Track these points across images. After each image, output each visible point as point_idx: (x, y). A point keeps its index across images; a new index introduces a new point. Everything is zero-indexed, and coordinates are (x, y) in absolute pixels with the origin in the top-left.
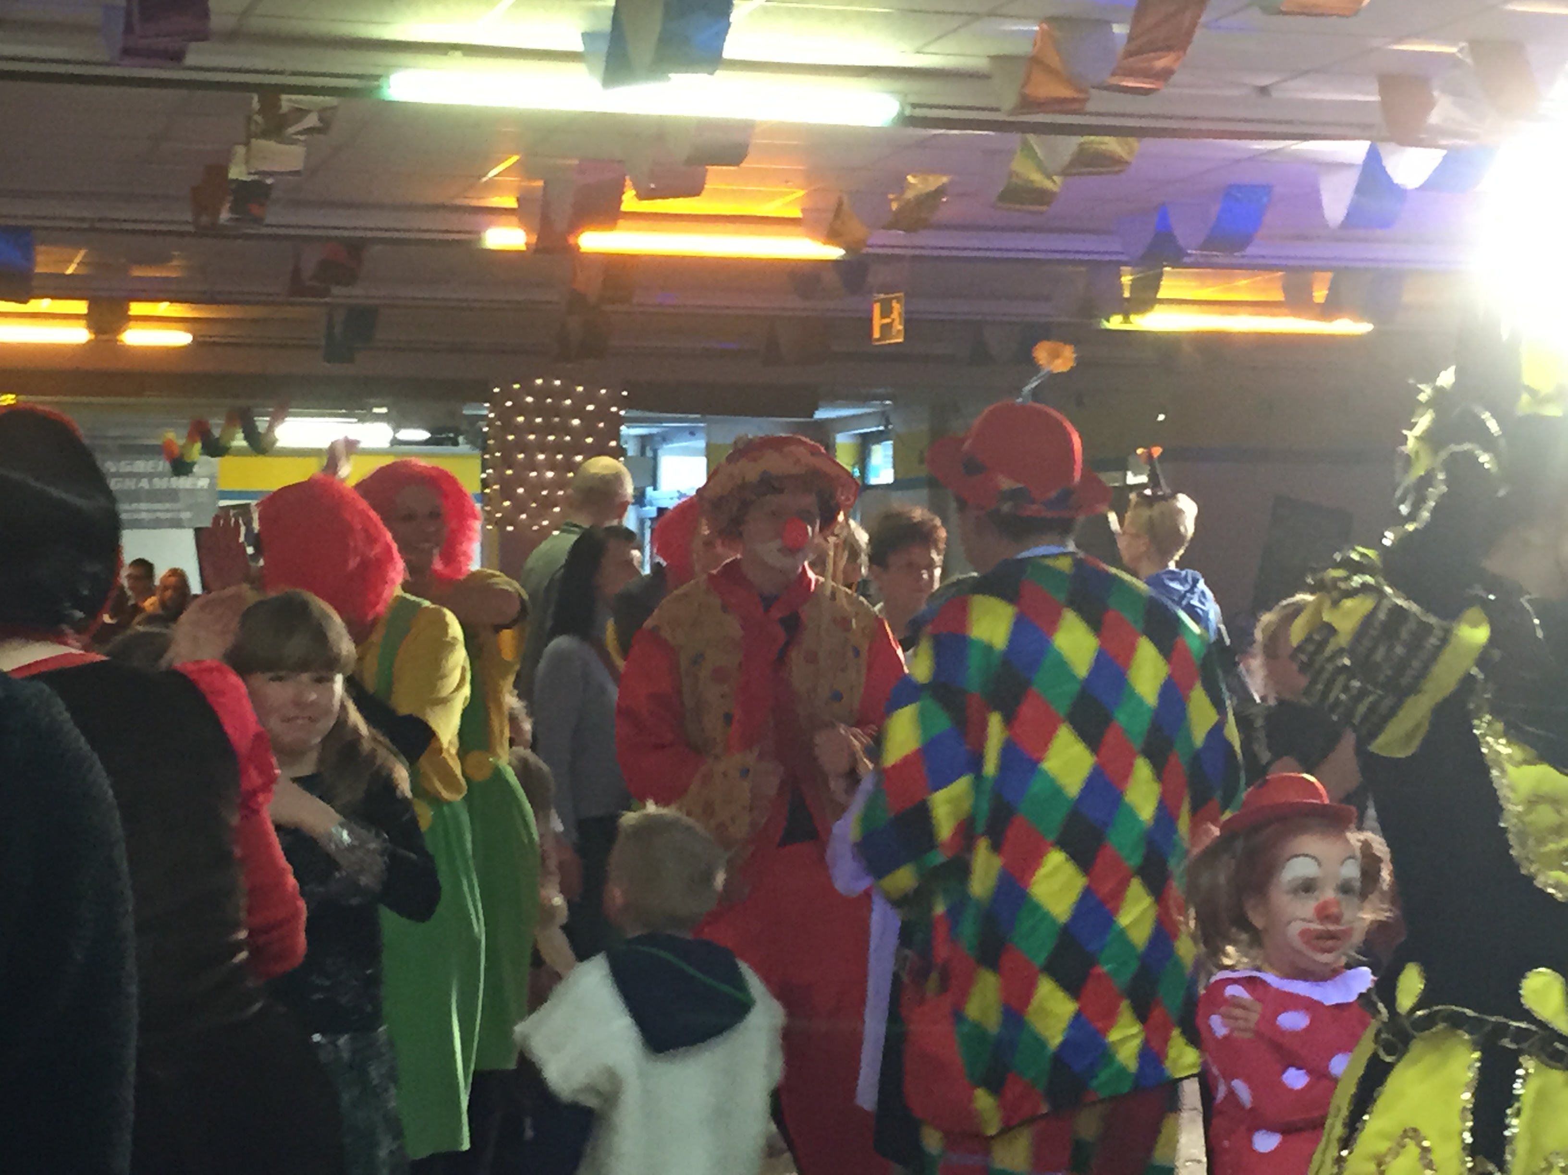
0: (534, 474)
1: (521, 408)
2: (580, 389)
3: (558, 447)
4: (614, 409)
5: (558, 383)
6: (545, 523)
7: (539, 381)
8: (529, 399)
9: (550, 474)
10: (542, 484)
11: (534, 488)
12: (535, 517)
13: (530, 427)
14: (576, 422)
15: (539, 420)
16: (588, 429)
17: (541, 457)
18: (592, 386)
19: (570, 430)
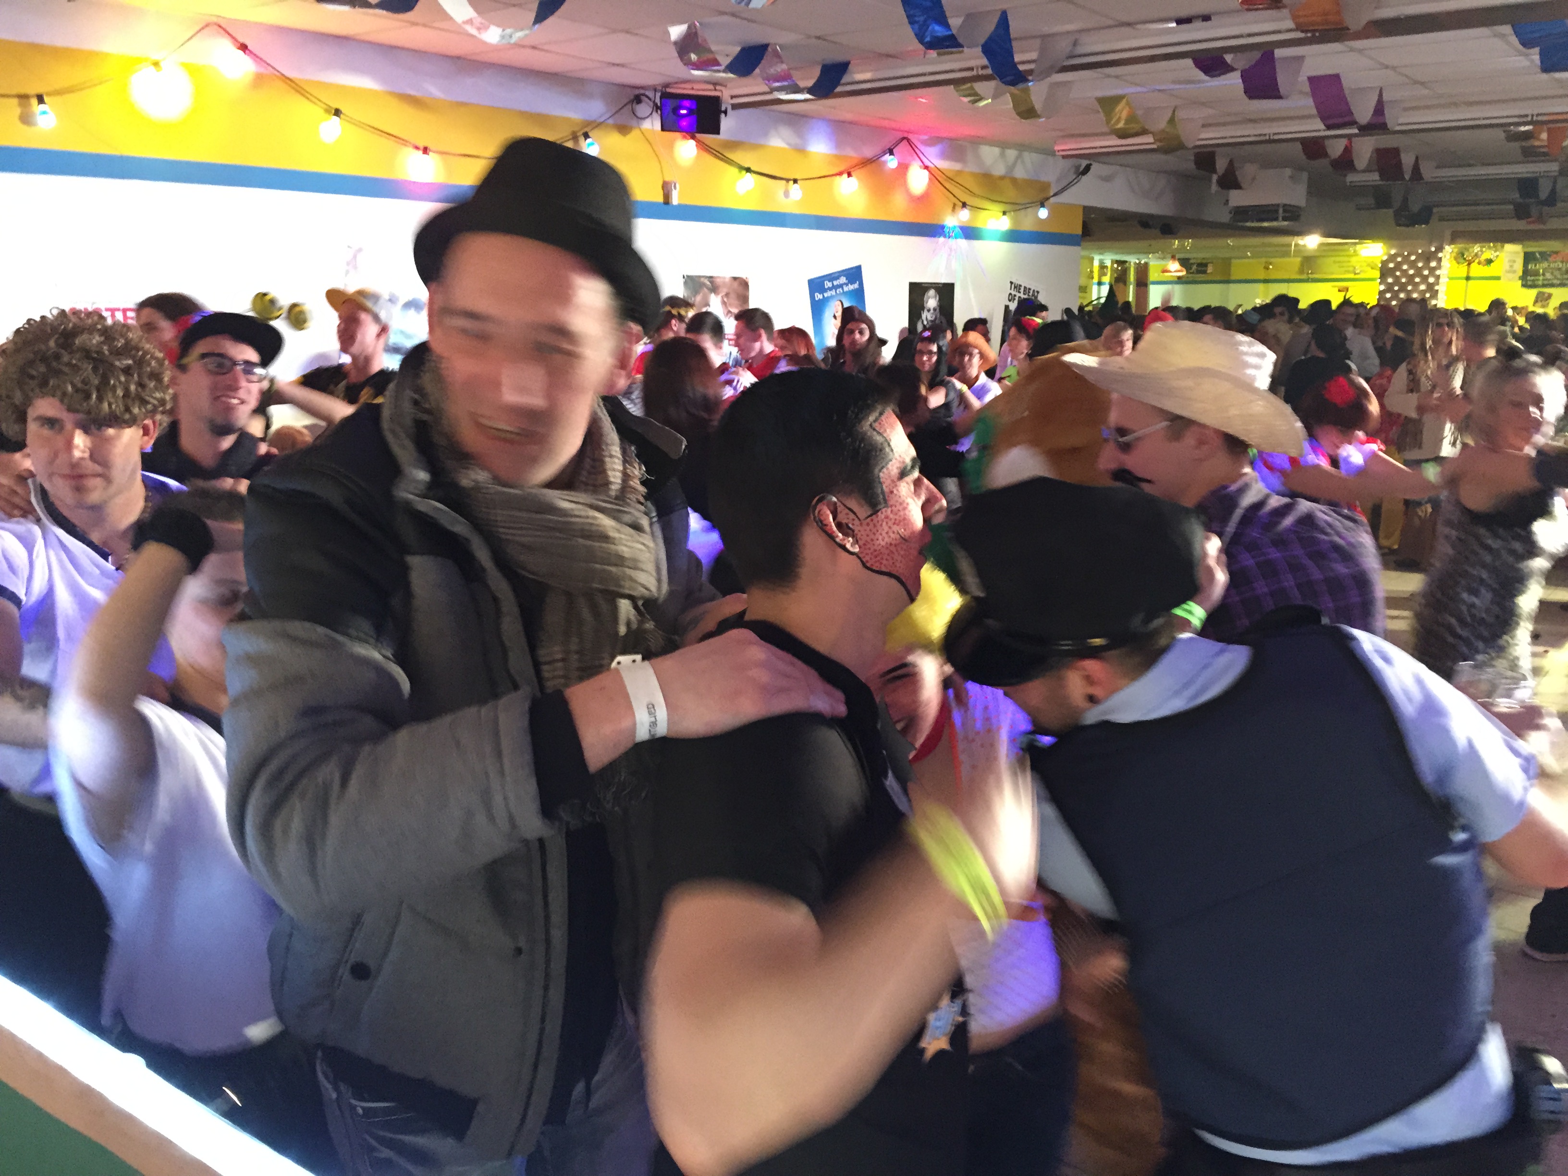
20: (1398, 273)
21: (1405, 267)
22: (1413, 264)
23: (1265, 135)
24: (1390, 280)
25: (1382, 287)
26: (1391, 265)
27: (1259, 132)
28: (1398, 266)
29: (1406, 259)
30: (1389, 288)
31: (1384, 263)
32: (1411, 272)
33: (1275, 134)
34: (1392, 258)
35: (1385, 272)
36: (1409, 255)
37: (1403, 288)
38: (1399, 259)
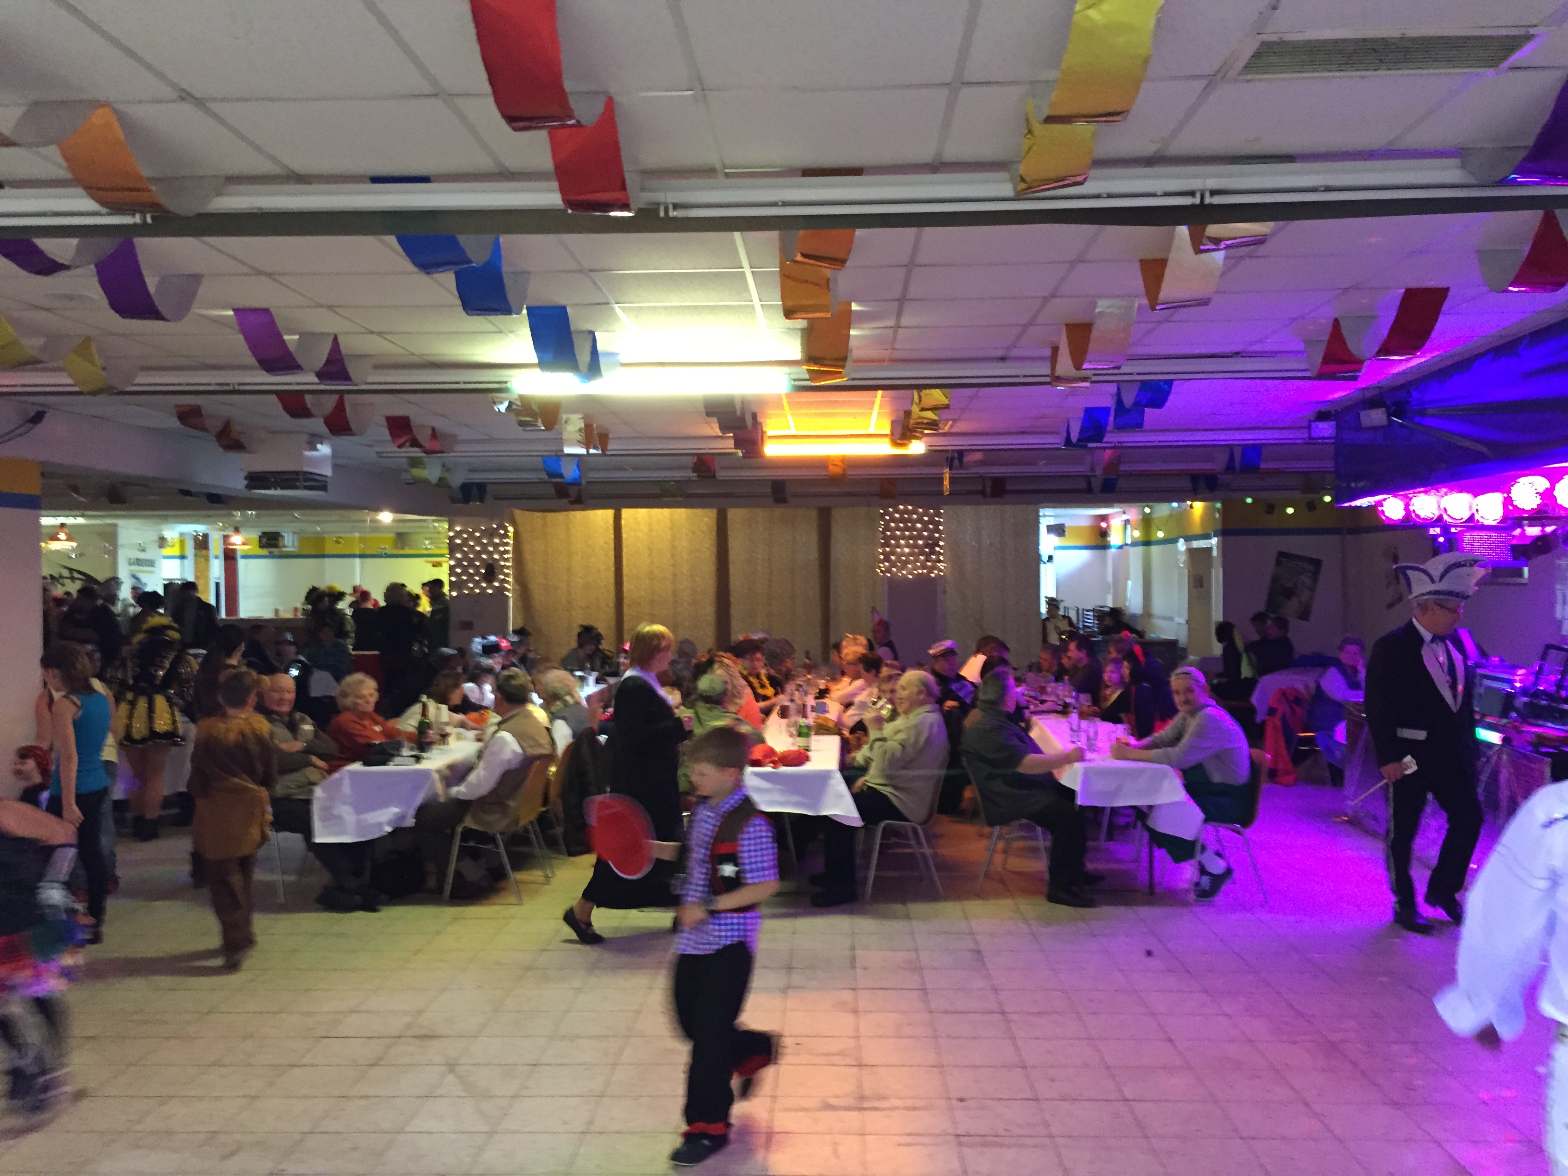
0: (899, 550)
1: (893, 520)
2: (921, 510)
3: (911, 537)
4: (937, 519)
5: (910, 507)
6: (904, 572)
7: (901, 507)
8: (897, 516)
9: (907, 550)
10: (903, 554)
11: (899, 556)
12: (899, 570)
13: (898, 528)
14: (919, 525)
15: (901, 525)
16: (925, 528)
17: (902, 542)
18: (926, 508)
19: (916, 529)
20: (466, 549)
21: (472, 543)
22: (478, 541)
23: (228, 384)
24: (459, 556)
25: (452, 563)
26: (458, 541)
27: (221, 381)
28: (465, 541)
29: (471, 535)
30: (459, 563)
31: (451, 539)
32: (478, 548)
33: (240, 384)
34: (458, 534)
35: (453, 548)
36: (474, 532)
37: (471, 562)
38: (465, 536)
